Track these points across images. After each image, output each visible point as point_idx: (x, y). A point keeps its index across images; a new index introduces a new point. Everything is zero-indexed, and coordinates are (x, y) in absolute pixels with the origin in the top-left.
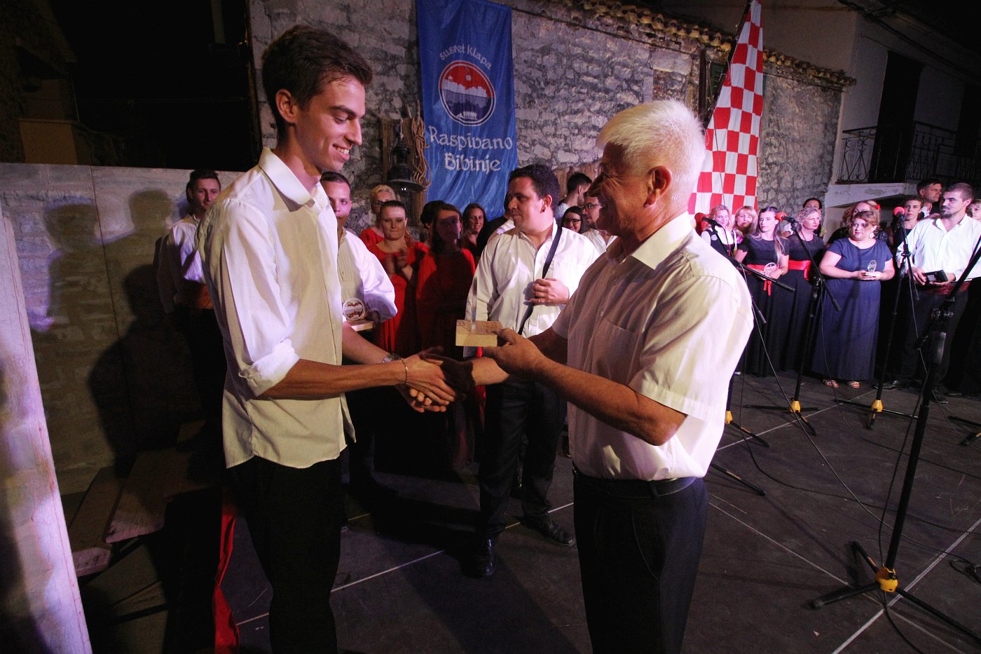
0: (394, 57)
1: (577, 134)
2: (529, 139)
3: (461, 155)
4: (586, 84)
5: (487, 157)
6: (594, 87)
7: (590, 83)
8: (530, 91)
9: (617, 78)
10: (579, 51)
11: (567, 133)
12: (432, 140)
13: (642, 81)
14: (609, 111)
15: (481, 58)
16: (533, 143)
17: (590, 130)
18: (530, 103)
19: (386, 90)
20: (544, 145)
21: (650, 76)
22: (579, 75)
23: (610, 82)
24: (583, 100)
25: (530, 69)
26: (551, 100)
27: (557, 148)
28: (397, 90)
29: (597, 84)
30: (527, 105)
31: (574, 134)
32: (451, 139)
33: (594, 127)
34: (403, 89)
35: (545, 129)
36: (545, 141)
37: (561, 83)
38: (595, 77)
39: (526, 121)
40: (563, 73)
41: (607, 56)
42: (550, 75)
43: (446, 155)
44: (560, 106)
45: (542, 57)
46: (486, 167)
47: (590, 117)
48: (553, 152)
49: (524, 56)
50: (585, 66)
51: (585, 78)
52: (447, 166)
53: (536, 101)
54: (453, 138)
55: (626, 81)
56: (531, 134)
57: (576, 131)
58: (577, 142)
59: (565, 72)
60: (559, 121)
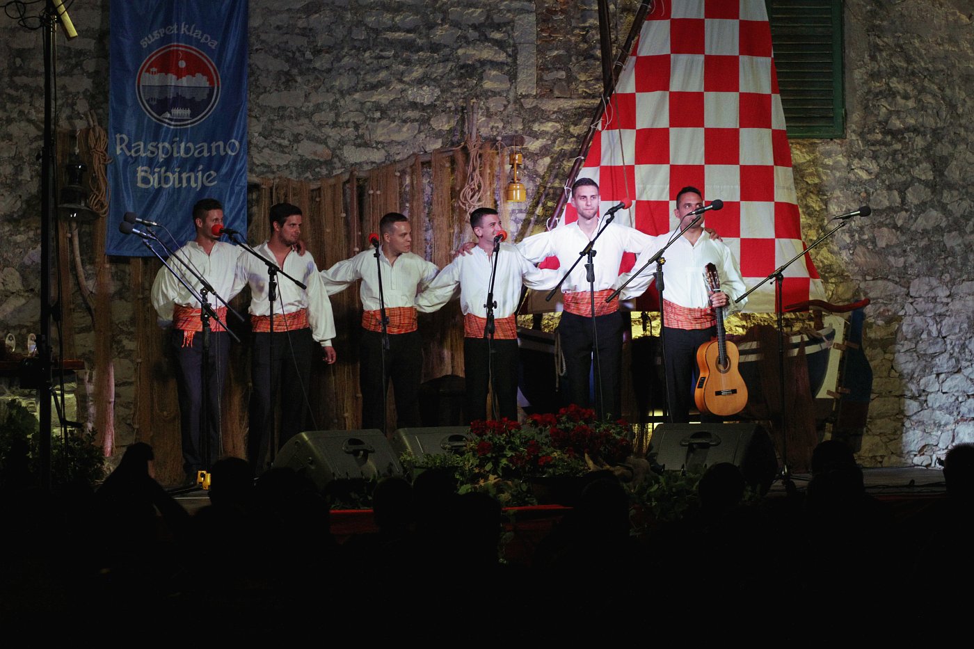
0: (80, 53)
1: (380, 119)
2: (287, 133)
3: (160, 167)
4: (391, 43)
5: (201, 167)
6: (409, 46)
7: (400, 41)
8: (286, 67)
9: (456, 25)
11: (360, 119)
12: (119, 152)
13: (510, 23)
14: (442, 77)
15: (202, 36)
16: (297, 139)
17: (405, 109)
18: (287, 80)
19: (67, 93)
20: (317, 140)
21: (529, 12)
22: (376, 31)
23: (440, 34)
24: (387, 68)
25: (285, 38)
26: (325, 74)
27: (342, 142)
28: (82, 90)
29: (415, 40)
30: (282, 87)
31: (373, 120)
32: (149, 147)
33: (414, 105)
34: (90, 90)
35: (316, 118)
36: (318, 134)
37: (343, 48)
38: (409, 31)
39: (283, 108)
40: (345, 33)
42: (323, 39)
43: (139, 169)
44: (344, 82)
45: (307, 17)
46: (196, 181)
47: (403, 91)
48: (334, 149)
49: (274, 20)
50: (387, 18)
51: (389, 35)
52: (140, 184)
53: (299, 79)
54: (152, 146)
55: (475, 27)
56: (291, 127)
57: (378, 115)
58: (379, 131)
59: (350, 31)
60: (342, 102)
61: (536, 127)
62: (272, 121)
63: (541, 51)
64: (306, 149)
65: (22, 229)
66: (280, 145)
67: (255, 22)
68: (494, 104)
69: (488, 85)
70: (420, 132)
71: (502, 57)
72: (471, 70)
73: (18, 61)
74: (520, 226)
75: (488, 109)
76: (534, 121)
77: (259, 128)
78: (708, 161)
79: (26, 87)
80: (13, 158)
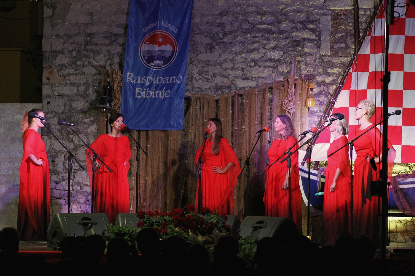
0: (116, 35)
1: (254, 66)
2: (210, 73)
3: (147, 88)
4: (260, 30)
5: (164, 88)
6: (269, 31)
7: (265, 29)
8: (210, 42)
9: (292, 21)
10: (253, 9)
11: (244, 66)
12: (127, 81)
13: (318, 20)
14: (284, 46)
15: (171, 27)
16: (214, 75)
17: (266, 62)
18: (210, 48)
19: (110, 53)
20: (223, 76)
21: (327, 15)
22: (253, 24)
23: (284, 25)
24: (258, 42)
25: (210, 28)
26: (228, 45)
27: (236, 77)
28: (116, 52)
29: (272, 29)
30: (208, 51)
31: (251, 67)
32: (143, 79)
33: (270, 60)
34: (120, 52)
35: (224, 65)
36: (224, 73)
37: (237, 32)
38: (269, 24)
39: (208, 61)
40: (239, 25)
41: (281, 8)
42: (227, 29)
43: (137, 89)
44: (237, 48)
45: (221, 18)
46: (162, 95)
47: (265, 53)
48: (232, 81)
49: (206, 19)
50: (259, 18)
51: (260, 26)
52: (137, 96)
53: (216, 47)
54: (144, 78)
55: (301, 22)
56: (212, 70)
57: (253, 64)
58: (253, 72)
59: (241, 25)
60: (236, 58)
61: (329, 71)
62: (203, 67)
63: (332, 34)
64: (219, 80)
65: (88, 116)
66: (207, 78)
67: (197, 20)
68: (309, 59)
69: (306, 50)
70: (273, 72)
71: (313, 37)
72: (298, 43)
73: (88, 38)
74: (320, 118)
75: (306, 61)
76: (328, 68)
77: (197, 70)
78: (405, 88)
79: (92, 51)
80: (85, 83)
